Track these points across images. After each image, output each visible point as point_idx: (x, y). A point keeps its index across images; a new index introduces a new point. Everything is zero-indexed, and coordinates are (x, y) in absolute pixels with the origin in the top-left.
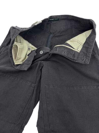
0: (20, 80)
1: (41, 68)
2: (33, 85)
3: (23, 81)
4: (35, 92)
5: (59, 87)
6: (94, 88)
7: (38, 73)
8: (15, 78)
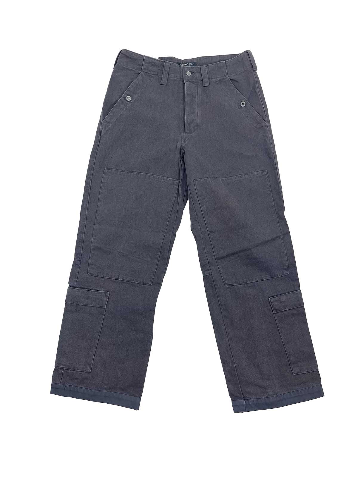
0: (154, 177)
1: (182, 156)
2: (176, 182)
3: (159, 178)
4: (181, 191)
5: (212, 179)
6: (258, 174)
7: (180, 164)
8: (146, 176)
